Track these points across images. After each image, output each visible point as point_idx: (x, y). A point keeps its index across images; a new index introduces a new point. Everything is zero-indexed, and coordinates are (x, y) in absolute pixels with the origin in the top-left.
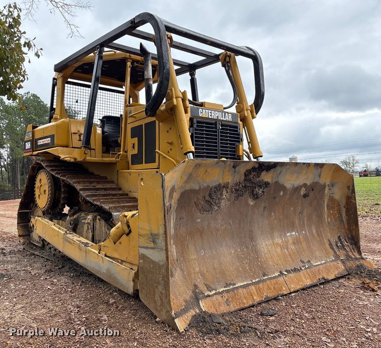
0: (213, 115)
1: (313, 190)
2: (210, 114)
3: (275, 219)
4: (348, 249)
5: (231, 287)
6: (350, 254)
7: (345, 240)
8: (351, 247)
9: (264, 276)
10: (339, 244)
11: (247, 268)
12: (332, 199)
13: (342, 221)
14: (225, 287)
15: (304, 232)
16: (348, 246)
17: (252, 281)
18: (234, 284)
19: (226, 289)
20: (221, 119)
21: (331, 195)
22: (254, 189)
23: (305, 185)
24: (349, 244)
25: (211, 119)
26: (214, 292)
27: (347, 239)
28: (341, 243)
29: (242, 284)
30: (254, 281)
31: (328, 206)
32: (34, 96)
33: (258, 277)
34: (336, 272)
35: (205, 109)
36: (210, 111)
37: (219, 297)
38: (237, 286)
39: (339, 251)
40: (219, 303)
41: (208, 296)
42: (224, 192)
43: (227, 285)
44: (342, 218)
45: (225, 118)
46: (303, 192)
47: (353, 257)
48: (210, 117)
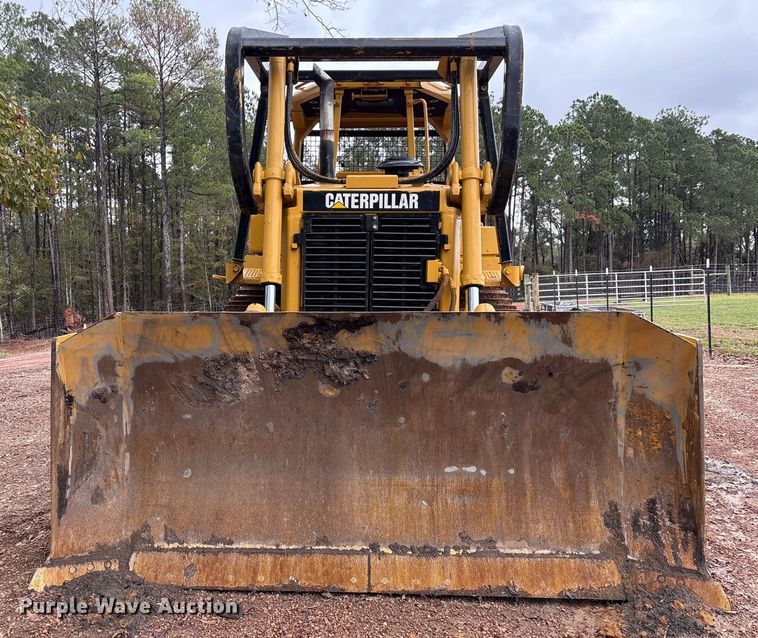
0: (362, 200)
1: (551, 374)
2: (354, 201)
3: (411, 430)
4: (666, 539)
5: (221, 546)
6: (668, 554)
7: (669, 513)
8: (680, 535)
9: (318, 544)
10: (644, 520)
11: (285, 519)
12: (639, 401)
13: (672, 461)
14: (204, 543)
15: (512, 471)
16: (672, 531)
17: (277, 546)
18: (231, 543)
19: (205, 546)
20: (387, 207)
21: (640, 391)
22: (326, 367)
23: (513, 363)
24: (676, 527)
25: (359, 209)
26: (176, 545)
27: (675, 512)
28: (651, 519)
29: (247, 546)
30: (284, 547)
31: (629, 417)
32: (608, 100)
33: (297, 543)
34: (575, 586)
35: (342, 193)
36: (354, 195)
37: (176, 557)
38: (234, 546)
39: (635, 537)
40: (170, 567)
41: (159, 550)
42: (242, 369)
43: (214, 540)
44: (675, 455)
45: (397, 203)
46: (509, 376)
47: (673, 562)
48: (353, 206)
